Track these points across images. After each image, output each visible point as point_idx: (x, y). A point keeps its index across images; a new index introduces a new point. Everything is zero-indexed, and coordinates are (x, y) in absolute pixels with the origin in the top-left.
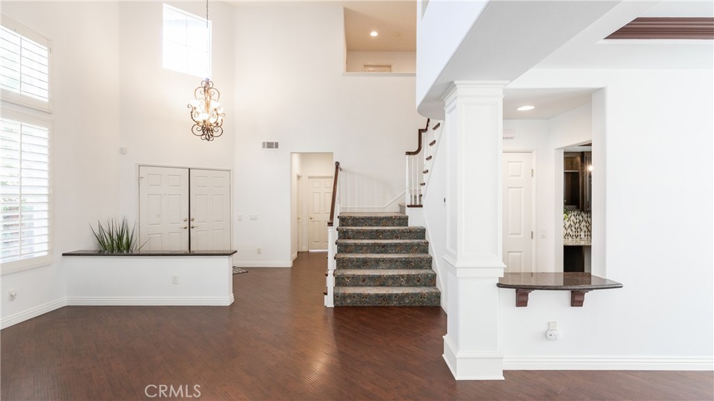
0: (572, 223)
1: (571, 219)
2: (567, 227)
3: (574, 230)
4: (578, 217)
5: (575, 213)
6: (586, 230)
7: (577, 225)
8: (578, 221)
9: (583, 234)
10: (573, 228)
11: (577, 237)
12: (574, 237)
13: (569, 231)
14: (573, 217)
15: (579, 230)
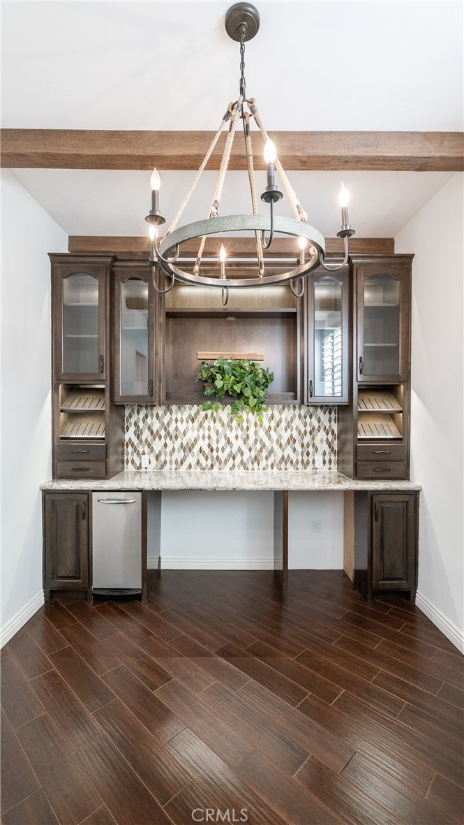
0: (295, 434)
1: (294, 425)
2: (284, 442)
3: (299, 449)
4: (308, 420)
5: (303, 412)
6: (328, 450)
7: (307, 439)
8: (308, 429)
9: (319, 458)
10: (298, 446)
11: (305, 464)
12: (300, 466)
13: (289, 451)
14: (297, 422)
15: (311, 450)
